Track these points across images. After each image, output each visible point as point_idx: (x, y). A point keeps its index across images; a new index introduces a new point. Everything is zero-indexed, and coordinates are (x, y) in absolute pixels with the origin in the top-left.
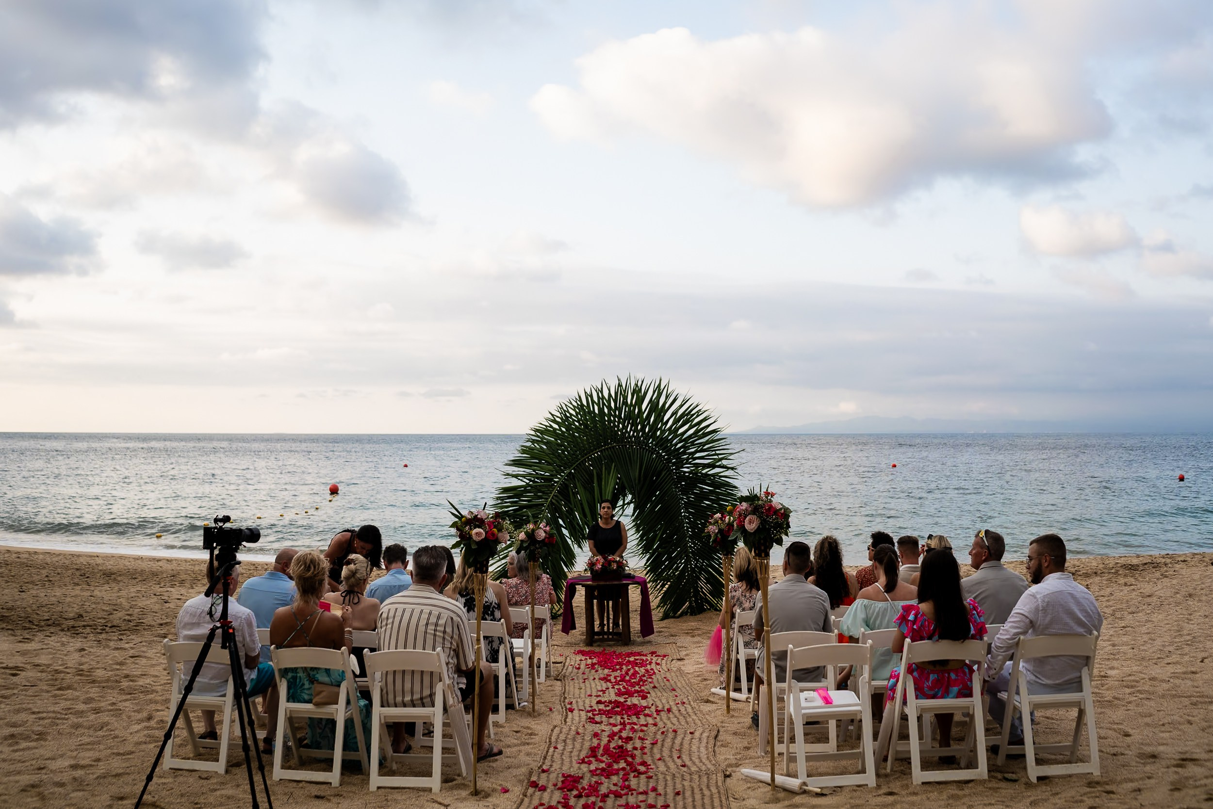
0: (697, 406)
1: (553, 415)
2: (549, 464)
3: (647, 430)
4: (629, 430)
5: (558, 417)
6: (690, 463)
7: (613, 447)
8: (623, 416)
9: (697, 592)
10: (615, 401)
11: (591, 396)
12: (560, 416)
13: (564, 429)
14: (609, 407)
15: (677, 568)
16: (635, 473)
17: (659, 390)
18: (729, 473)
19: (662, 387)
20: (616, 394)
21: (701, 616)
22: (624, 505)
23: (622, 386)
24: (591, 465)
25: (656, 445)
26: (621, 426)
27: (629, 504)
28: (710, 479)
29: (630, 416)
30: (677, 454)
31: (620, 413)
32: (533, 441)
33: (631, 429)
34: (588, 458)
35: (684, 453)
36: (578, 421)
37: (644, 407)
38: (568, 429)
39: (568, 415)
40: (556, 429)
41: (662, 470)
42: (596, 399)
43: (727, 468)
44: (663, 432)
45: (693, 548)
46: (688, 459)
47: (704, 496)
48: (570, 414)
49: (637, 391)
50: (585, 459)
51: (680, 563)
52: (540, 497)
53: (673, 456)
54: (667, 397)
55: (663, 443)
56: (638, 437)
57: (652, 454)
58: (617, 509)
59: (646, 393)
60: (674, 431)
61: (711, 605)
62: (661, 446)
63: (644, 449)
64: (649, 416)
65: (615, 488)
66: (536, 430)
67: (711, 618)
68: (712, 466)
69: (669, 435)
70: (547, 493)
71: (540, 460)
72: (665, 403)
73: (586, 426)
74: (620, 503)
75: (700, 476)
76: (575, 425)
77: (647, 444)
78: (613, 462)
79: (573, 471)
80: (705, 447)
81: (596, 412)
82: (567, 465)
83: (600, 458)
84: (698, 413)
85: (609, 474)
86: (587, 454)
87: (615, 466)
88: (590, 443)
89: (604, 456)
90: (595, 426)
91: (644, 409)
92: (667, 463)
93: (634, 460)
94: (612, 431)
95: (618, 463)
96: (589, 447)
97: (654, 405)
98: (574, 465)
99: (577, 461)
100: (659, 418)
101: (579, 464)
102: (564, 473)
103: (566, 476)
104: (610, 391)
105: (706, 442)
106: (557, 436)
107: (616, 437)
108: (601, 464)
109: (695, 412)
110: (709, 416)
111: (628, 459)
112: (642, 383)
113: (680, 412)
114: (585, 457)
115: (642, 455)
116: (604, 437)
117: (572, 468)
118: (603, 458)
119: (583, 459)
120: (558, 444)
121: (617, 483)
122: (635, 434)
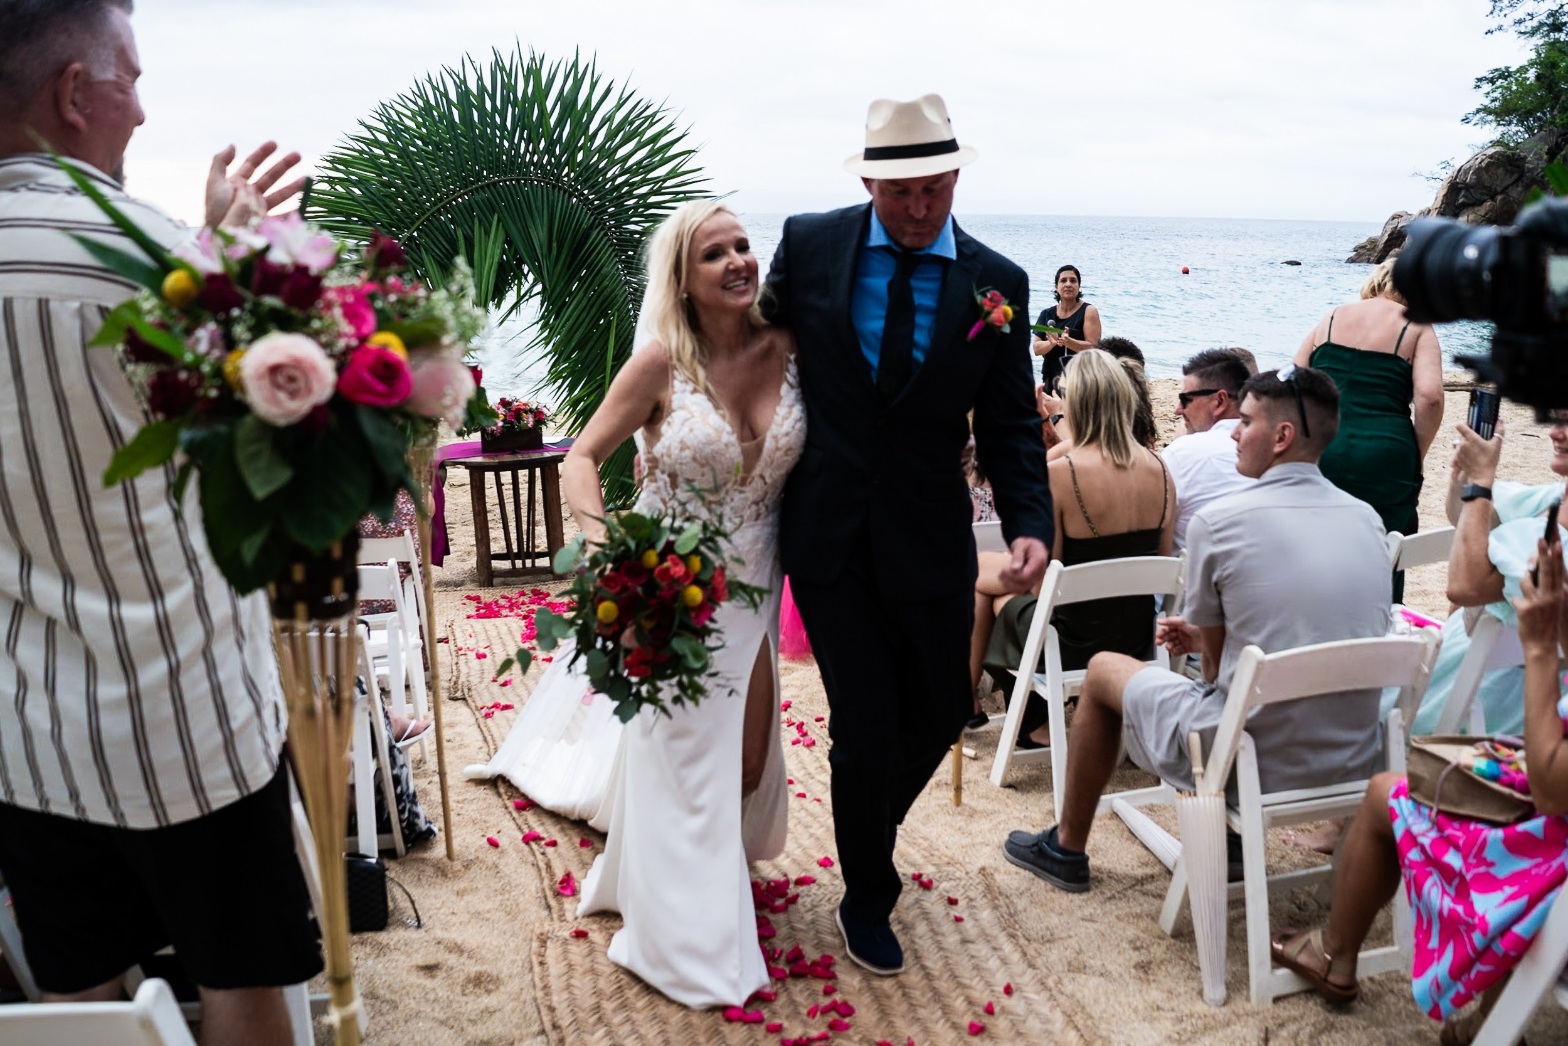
0: (647, 108)
1: (369, 128)
2: (365, 221)
3: (558, 153)
4: (522, 151)
5: (379, 132)
6: (641, 215)
7: (494, 184)
8: (508, 125)
10: (493, 98)
11: (444, 88)
12: (382, 126)
13: (394, 156)
14: (481, 109)
16: (539, 235)
17: (575, 71)
19: (581, 70)
20: (493, 79)
22: (520, 297)
23: (503, 66)
24: (452, 221)
25: (576, 179)
26: (506, 144)
29: (523, 123)
30: (617, 196)
31: (504, 120)
32: (331, 181)
33: (527, 150)
34: (444, 207)
35: (630, 195)
36: (421, 139)
37: (550, 104)
38: (403, 153)
39: (400, 126)
40: (378, 157)
41: (591, 228)
42: (453, 95)
44: (589, 154)
46: (636, 207)
48: (404, 124)
49: (533, 72)
50: (438, 211)
53: (610, 201)
54: (593, 85)
55: (589, 175)
56: (539, 165)
57: (571, 195)
59: (551, 81)
60: (607, 152)
62: (586, 181)
63: (554, 187)
65: (501, 263)
66: (335, 161)
69: (599, 161)
71: (348, 216)
72: (590, 97)
73: (438, 147)
76: (415, 145)
77: (559, 178)
78: (494, 212)
79: (415, 234)
80: (665, 185)
81: (457, 119)
82: (403, 222)
83: (468, 208)
84: (652, 120)
85: (487, 233)
86: (441, 200)
87: (499, 220)
88: (447, 177)
89: (477, 202)
90: (457, 146)
91: (549, 109)
92: (599, 214)
93: (537, 208)
94: (490, 154)
95: (506, 215)
96: (446, 186)
97: (568, 104)
98: (418, 223)
99: (423, 214)
100: (581, 128)
101: (427, 219)
102: (399, 239)
103: (404, 244)
104: (480, 78)
105: (668, 174)
106: (380, 169)
107: (498, 167)
108: (472, 218)
109: (647, 118)
110: (671, 125)
111: (524, 205)
112: (542, 61)
113: (619, 117)
114: (440, 205)
115: (551, 198)
116: (473, 166)
117: (414, 228)
118: (475, 206)
119: (434, 209)
120: (383, 184)
121: (504, 252)
122: (536, 158)
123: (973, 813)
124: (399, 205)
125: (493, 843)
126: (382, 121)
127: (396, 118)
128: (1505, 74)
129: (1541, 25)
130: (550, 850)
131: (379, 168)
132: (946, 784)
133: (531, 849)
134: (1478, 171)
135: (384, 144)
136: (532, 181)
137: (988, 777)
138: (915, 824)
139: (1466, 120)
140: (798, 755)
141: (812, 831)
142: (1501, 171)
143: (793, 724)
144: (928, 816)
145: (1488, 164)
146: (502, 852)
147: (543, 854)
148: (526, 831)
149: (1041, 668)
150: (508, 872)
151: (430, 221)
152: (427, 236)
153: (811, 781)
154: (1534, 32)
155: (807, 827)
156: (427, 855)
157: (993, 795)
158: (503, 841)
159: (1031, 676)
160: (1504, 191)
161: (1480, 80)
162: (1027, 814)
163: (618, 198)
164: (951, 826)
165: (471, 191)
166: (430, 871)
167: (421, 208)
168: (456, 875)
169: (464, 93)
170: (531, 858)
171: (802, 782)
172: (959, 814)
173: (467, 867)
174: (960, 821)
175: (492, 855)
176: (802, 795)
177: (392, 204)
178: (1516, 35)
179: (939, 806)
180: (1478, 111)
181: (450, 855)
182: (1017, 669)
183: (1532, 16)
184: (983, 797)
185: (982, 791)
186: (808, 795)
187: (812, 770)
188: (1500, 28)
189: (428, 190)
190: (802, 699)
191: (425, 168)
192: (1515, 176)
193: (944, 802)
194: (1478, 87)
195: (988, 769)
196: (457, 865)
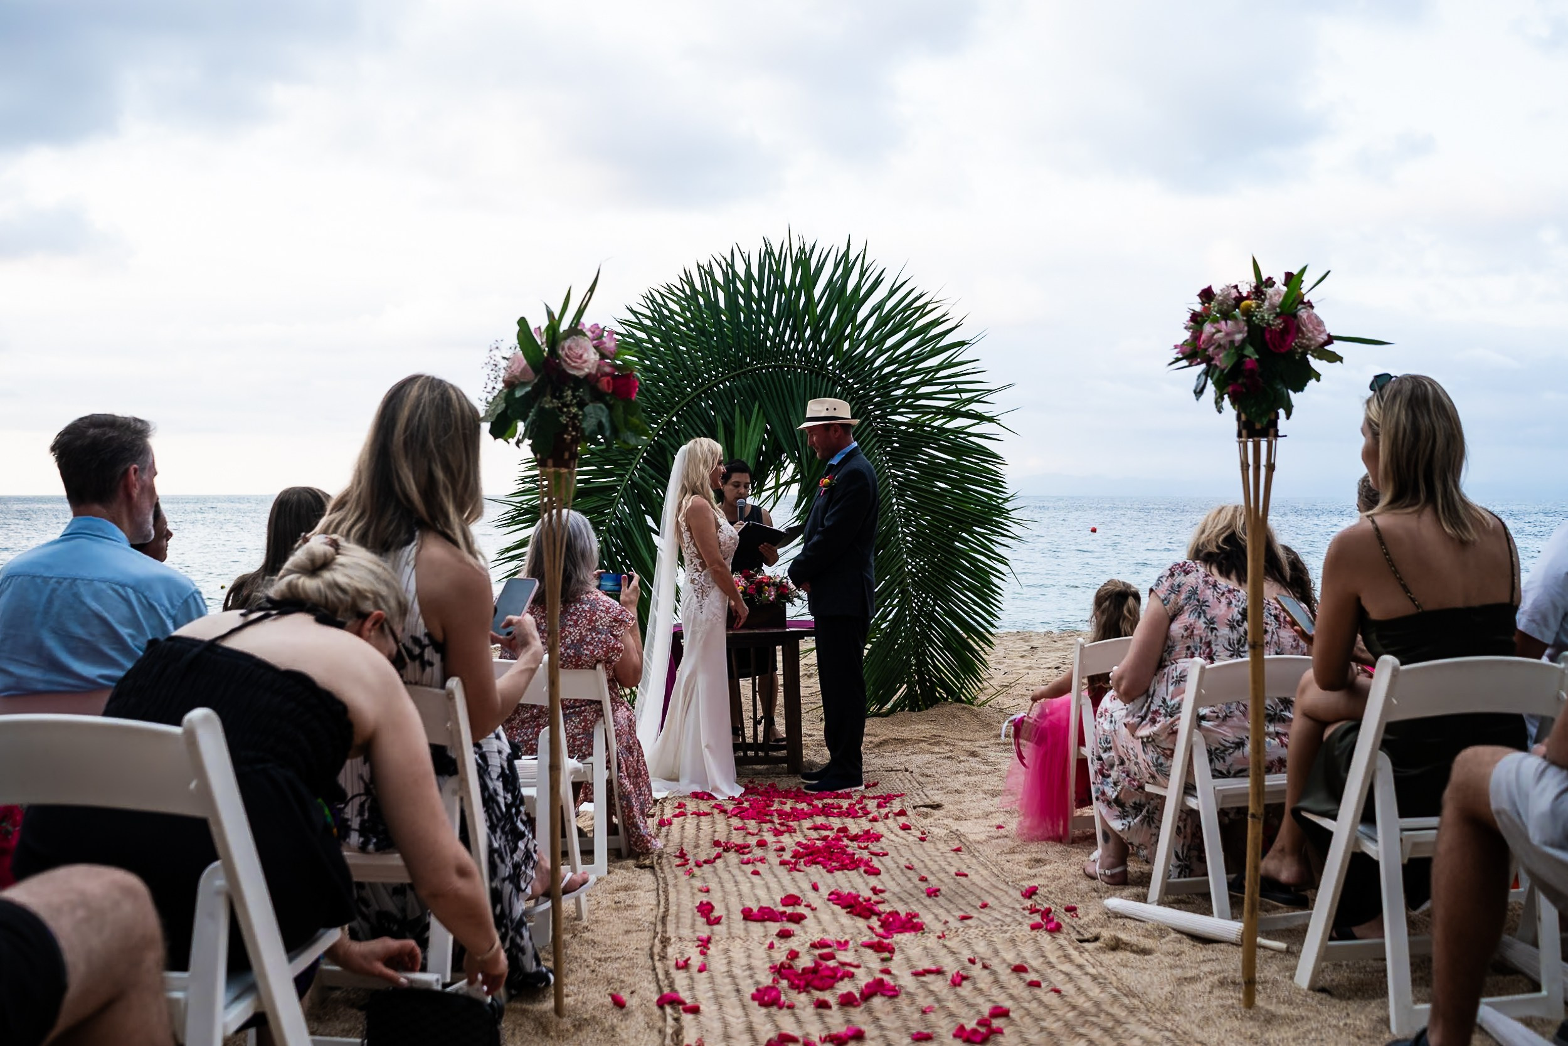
1: (634, 313)
3: (823, 338)
4: (786, 339)
5: (647, 317)
6: (908, 406)
7: (757, 370)
8: (774, 312)
9: (921, 663)
10: (760, 287)
11: (710, 273)
12: (649, 313)
13: (657, 340)
14: (748, 296)
15: (883, 618)
17: (845, 263)
18: (984, 428)
20: (761, 267)
21: (932, 711)
22: (777, 486)
23: (772, 253)
24: (712, 407)
25: (840, 368)
26: (771, 331)
27: (787, 484)
28: (948, 440)
29: (789, 310)
31: (770, 307)
33: (791, 338)
34: (705, 392)
35: (897, 386)
36: (686, 325)
37: (817, 292)
38: (666, 338)
39: (666, 312)
40: (641, 340)
42: (720, 278)
43: (980, 418)
44: (854, 343)
45: (915, 575)
46: (905, 397)
47: (933, 471)
48: (670, 310)
49: (803, 260)
50: (699, 396)
51: (890, 604)
52: (609, 473)
53: (876, 392)
54: (862, 274)
55: (855, 365)
56: (804, 352)
57: (835, 384)
58: (765, 495)
59: (819, 269)
60: (876, 343)
61: (950, 691)
62: (851, 369)
63: (818, 375)
64: (828, 310)
65: (759, 452)
67: (954, 717)
68: (952, 414)
69: (867, 349)
70: (623, 465)
72: (858, 287)
73: (702, 331)
74: (770, 482)
75: (931, 433)
76: (679, 331)
77: (823, 365)
78: (756, 399)
79: (674, 419)
80: (938, 375)
81: (722, 304)
82: (663, 407)
83: (729, 393)
84: (922, 311)
85: (748, 423)
86: (702, 384)
87: (760, 407)
88: (710, 363)
89: (737, 388)
90: (720, 331)
91: (816, 298)
92: (863, 403)
93: (799, 395)
94: (754, 340)
95: (767, 401)
96: (708, 372)
97: (836, 291)
98: (677, 408)
99: (683, 399)
100: (848, 315)
101: (687, 404)
102: (657, 424)
103: (662, 429)
104: (748, 267)
105: (939, 365)
106: (645, 354)
107: (761, 353)
108: (733, 405)
109: (917, 309)
110: (944, 315)
111: (786, 392)
112: (812, 251)
113: (889, 305)
114: (700, 390)
115: (814, 385)
116: (737, 352)
117: (672, 412)
118: (736, 392)
119: (695, 394)
120: (645, 368)
121: (764, 441)
122: (800, 346)
123: (1270, 1019)
124: (660, 390)
125: (619, 1003)
126: (649, 308)
127: (660, 301)
130: (687, 1018)
131: (642, 353)
132: (1234, 983)
133: (664, 1013)
135: (648, 327)
136: (796, 368)
137: (1292, 978)
138: (1188, 1027)
140: (1036, 941)
141: (1044, 1024)
143: (1037, 911)
144: (1207, 1019)
146: (627, 1014)
147: (677, 1020)
148: (666, 990)
149: (1368, 816)
150: (625, 1037)
151: (690, 407)
152: (687, 421)
153: (1049, 971)
155: (1037, 1020)
156: (530, 1007)
157: (1298, 999)
158: (632, 1002)
159: (1353, 828)
162: (1349, 1021)
163: (885, 387)
164: (1240, 1034)
165: (733, 377)
166: (529, 1026)
167: (681, 393)
168: (562, 1035)
169: (730, 279)
170: (660, 1024)
171: (1037, 971)
172: (1251, 1018)
173: (579, 1026)
174: (1252, 1028)
175: (613, 1018)
176: (1037, 984)
177: (653, 389)
179: (1222, 1006)
181: (558, 1010)
182: (1334, 818)
184: (1284, 1003)
185: (1283, 994)
186: (1043, 985)
187: (1053, 959)
189: (689, 375)
190: (1052, 888)
191: (688, 352)
193: (1230, 1002)
195: (1293, 969)
196: (567, 1023)
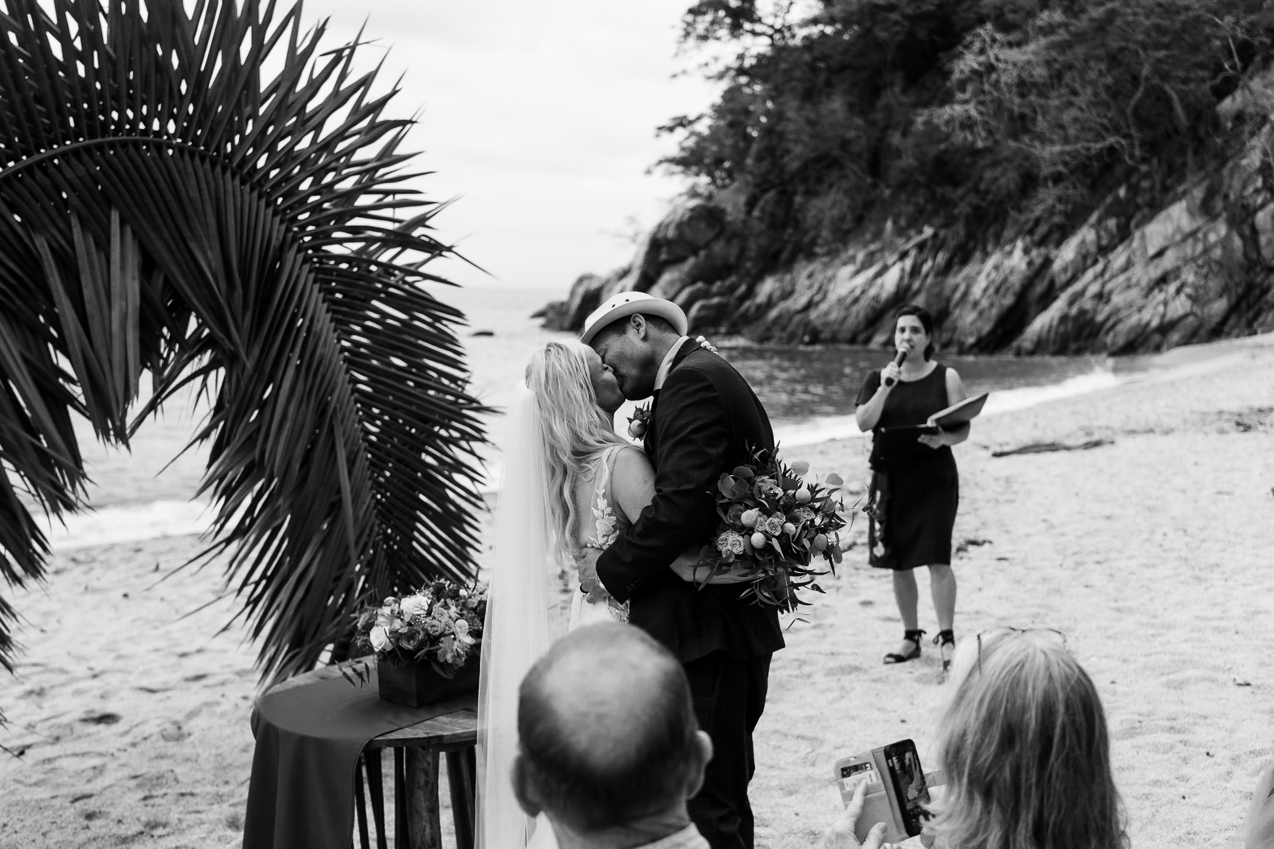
128: (682, 122)
129: (728, 69)
134: (680, 226)
139: (648, 172)
142: (702, 225)
145: (691, 218)
154: (721, 76)
160: (707, 246)
161: (660, 128)
178: (702, 79)
180: (660, 162)
183: (716, 59)
188: (684, 72)
192: (717, 230)
194: (658, 136)
